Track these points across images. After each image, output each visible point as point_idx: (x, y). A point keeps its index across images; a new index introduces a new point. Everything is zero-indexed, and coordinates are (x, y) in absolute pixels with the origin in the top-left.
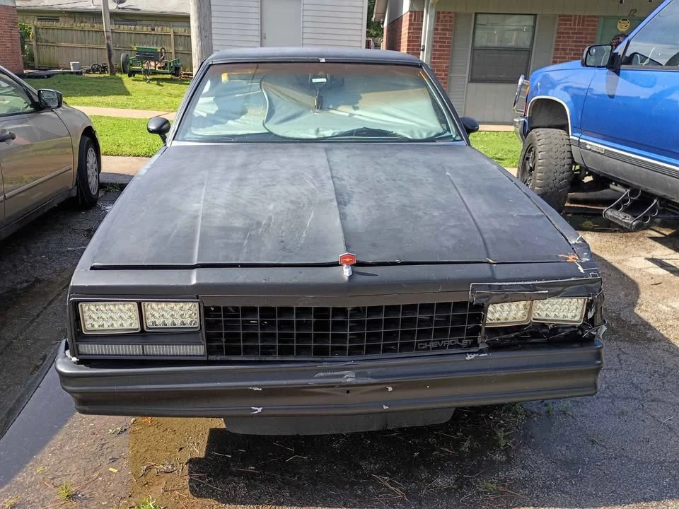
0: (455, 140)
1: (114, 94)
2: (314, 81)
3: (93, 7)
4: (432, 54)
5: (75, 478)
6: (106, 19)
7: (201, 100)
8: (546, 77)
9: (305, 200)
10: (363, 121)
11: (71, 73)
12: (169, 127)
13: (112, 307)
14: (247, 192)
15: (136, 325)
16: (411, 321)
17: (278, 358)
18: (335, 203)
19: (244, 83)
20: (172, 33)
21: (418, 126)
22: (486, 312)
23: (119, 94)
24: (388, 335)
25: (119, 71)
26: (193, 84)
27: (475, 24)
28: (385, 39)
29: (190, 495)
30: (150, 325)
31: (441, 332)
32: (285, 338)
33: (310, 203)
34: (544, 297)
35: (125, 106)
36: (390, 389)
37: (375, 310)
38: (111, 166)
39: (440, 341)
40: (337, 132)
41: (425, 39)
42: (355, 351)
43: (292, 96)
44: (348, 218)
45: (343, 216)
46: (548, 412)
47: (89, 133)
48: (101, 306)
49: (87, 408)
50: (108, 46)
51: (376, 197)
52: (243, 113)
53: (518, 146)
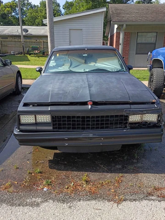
0: (125, 72)
1: (25, 61)
2: (83, 55)
3: (18, 34)
4: (123, 46)
5: (18, 164)
6: (22, 37)
7: (51, 62)
8: (157, 52)
9: (79, 87)
10: (98, 66)
11: (12, 55)
12: (42, 70)
13: (28, 117)
14: (64, 85)
15: (34, 121)
16: (108, 120)
17: (72, 130)
18: (88, 87)
19: (63, 56)
20: (42, 41)
21: (114, 68)
22: (129, 118)
23: (26, 61)
24: (102, 124)
25: (26, 54)
26: (49, 57)
27: (137, 36)
28: (109, 41)
29: (49, 168)
30: (38, 121)
31: (116, 123)
32: (73, 125)
33: (81, 87)
34: (145, 114)
35: (28, 65)
36: (102, 139)
37: (98, 117)
38: (25, 82)
39: (116, 126)
40: (90, 70)
41: (121, 41)
42: (93, 128)
43: (77, 60)
44: (91, 91)
45: (90, 90)
46: (151, 150)
47: (19, 72)
48: (25, 116)
49: (22, 144)
50: (23, 46)
51: (100, 86)
52: (64, 65)
53: (149, 74)
